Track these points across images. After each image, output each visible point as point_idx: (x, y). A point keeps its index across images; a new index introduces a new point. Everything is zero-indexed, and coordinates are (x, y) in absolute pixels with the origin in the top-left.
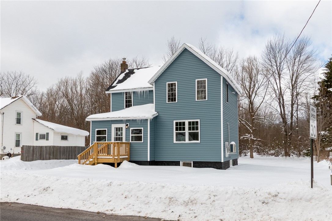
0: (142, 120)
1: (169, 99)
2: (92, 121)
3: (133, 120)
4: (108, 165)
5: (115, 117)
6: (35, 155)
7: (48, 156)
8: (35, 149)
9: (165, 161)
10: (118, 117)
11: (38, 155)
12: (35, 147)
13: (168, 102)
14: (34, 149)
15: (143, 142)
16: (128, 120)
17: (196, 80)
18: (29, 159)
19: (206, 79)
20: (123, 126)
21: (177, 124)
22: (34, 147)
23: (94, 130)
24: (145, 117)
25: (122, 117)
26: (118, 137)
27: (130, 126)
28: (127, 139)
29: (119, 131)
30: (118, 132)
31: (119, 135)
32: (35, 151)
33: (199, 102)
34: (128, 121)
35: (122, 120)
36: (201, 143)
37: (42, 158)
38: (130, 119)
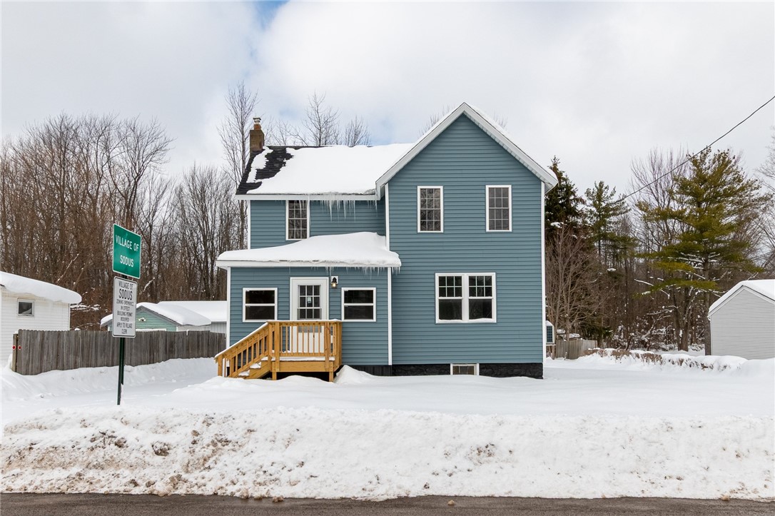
0: (376, 268)
1: (423, 224)
2: (233, 269)
3: (353, 268)
4: (316, 379)
5: (304, 260)
6: (45, 357)
7: (72, 358)
8: (45, 339)
9: (414, 365)
10: (311, 259)
11: (51, 356)
12: (46, 334)
13: (421, 230)
14: (43, 339)
15: (374, 320)
16: (339, 268)
17: (487, 187)
18: (32, 367)
19: (510, 187)
20: (323, 282)
21: (442, 280)
22: (43, 332)
23: (239, 291)
24: (384, 262)
25: (324, 260)
26: (306, 308)
27: (342, 282)
28: (333, 313)
29: (310, 294)
30: (306, 296)
31: (310, 305)
32: (46, 345)
33: (493, 235)
34: (338, 270)
35: (324, 268)
36: (499, 325)
37: (60, 364)
38: (345, 266)
